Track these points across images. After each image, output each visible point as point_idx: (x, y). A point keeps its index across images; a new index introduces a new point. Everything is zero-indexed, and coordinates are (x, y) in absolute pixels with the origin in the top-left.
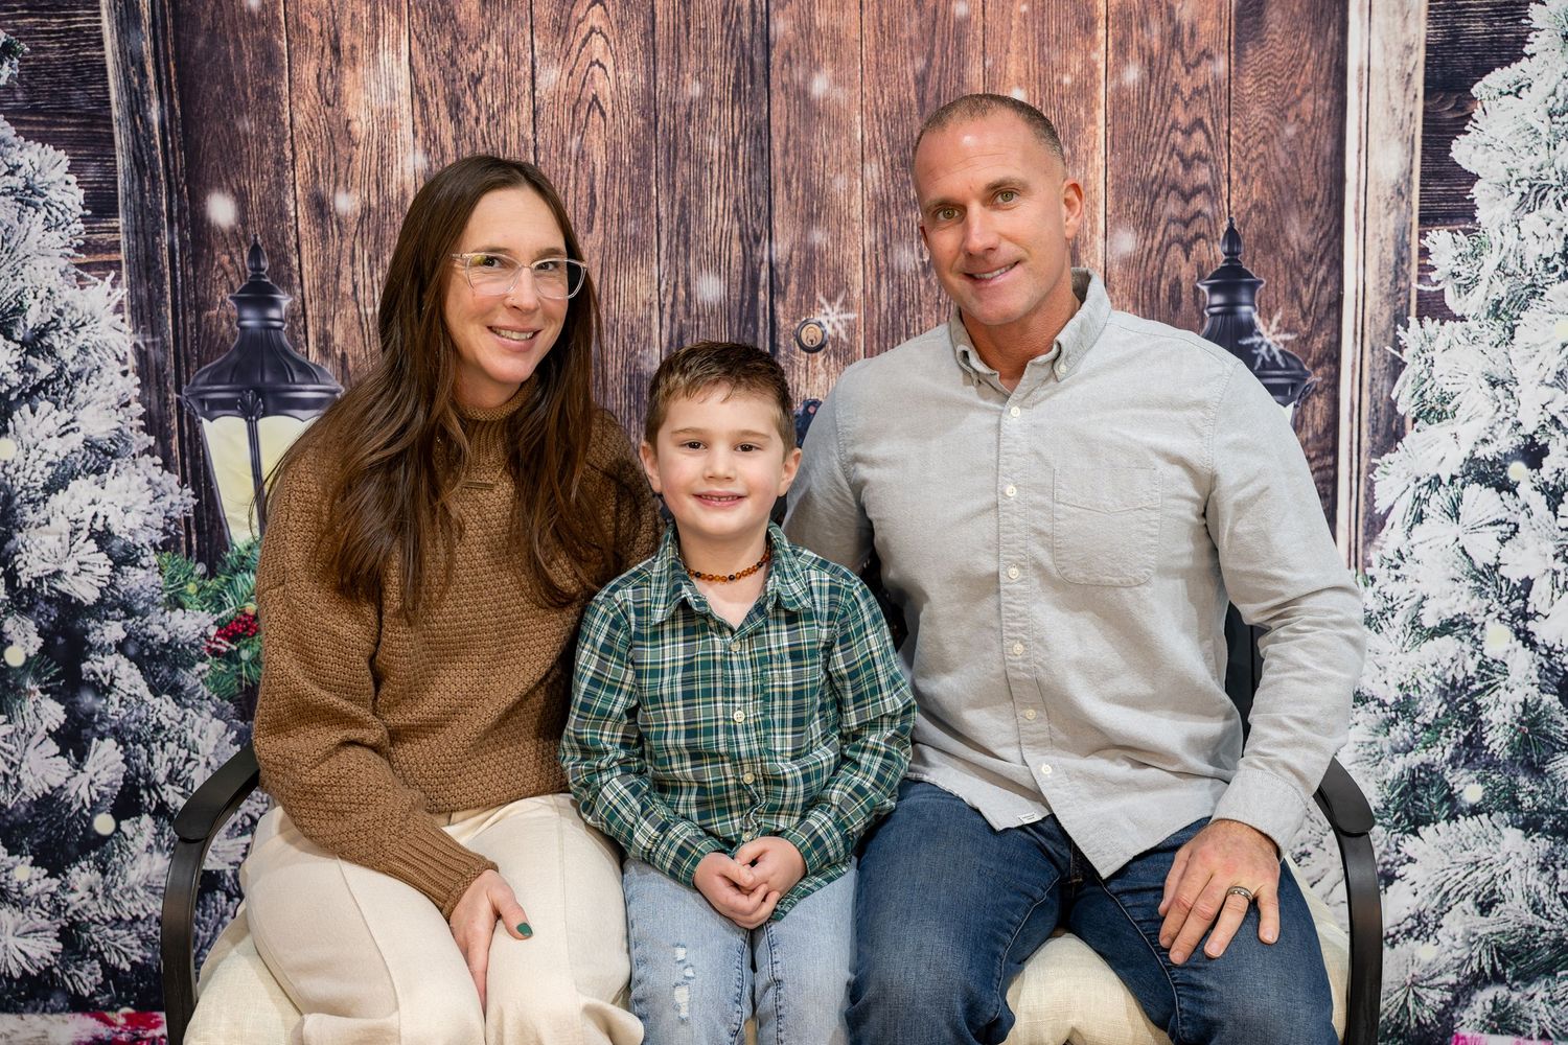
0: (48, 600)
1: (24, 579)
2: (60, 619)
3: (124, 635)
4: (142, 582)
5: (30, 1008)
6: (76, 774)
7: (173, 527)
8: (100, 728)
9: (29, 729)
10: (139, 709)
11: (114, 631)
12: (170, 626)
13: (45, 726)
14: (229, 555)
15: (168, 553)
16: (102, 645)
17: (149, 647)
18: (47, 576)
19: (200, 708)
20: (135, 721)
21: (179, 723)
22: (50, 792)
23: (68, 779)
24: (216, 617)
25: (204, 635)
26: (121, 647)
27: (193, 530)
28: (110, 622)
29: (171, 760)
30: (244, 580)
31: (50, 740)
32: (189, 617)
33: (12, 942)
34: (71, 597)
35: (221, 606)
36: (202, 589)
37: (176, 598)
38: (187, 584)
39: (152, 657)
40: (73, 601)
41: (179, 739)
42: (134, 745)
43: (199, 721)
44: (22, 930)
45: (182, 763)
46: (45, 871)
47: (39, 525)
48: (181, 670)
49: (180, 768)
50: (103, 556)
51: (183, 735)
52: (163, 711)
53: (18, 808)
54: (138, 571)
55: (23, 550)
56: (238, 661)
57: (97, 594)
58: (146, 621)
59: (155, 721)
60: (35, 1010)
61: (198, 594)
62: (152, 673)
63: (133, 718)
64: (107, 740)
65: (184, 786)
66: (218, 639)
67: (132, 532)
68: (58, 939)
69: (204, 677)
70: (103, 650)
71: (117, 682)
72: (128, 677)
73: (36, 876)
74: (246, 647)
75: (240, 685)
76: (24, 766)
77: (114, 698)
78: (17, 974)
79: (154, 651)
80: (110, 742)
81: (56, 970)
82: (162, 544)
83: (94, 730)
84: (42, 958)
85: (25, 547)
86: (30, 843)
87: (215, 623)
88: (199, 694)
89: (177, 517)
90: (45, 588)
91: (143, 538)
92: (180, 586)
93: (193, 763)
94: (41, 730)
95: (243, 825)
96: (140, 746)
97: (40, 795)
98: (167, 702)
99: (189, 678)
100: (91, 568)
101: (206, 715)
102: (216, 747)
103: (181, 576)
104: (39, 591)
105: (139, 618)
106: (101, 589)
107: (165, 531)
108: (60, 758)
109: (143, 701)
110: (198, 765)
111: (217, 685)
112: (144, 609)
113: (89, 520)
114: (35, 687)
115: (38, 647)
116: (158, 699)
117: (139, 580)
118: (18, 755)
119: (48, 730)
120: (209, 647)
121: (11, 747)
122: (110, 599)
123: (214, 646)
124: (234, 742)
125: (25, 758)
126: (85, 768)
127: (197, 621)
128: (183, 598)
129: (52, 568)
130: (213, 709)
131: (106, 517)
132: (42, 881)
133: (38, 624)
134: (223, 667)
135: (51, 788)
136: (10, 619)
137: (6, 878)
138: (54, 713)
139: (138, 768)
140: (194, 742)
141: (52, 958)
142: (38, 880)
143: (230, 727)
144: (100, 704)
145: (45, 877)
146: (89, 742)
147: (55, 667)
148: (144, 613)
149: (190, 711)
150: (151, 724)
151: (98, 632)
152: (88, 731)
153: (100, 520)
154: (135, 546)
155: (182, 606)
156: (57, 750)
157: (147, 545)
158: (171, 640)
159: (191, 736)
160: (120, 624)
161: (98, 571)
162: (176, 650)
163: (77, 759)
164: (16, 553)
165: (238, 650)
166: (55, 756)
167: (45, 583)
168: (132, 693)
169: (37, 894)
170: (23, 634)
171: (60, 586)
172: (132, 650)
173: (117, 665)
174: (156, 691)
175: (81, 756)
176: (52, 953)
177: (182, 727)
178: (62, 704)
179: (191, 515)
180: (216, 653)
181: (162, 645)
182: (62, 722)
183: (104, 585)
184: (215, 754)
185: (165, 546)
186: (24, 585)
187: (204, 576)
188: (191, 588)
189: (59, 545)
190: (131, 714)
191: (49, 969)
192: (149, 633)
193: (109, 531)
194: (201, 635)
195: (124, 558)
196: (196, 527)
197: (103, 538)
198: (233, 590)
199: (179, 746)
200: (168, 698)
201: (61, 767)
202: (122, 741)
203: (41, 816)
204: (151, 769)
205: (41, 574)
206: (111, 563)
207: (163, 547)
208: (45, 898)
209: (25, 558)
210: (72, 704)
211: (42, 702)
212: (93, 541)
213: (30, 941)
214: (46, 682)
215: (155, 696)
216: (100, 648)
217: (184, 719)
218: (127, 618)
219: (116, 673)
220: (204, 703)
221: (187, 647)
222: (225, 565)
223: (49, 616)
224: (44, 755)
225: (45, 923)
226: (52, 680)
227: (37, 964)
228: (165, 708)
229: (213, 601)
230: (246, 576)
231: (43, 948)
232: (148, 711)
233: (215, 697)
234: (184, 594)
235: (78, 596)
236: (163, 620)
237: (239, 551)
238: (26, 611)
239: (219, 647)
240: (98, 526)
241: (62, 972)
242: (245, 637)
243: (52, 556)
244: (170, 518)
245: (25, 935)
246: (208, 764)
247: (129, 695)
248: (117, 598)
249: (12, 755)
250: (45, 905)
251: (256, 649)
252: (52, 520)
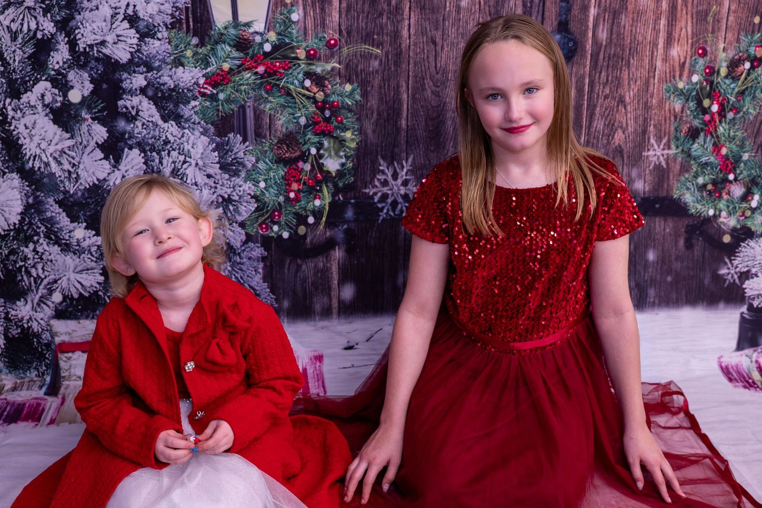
0: (97, 60)
1: (81, 46)
2: (105, 72)
3: (145, 83)
4: (157, 49)
5: (84, 316)
6: (114, 171)
7: (178, 13)
8: (130, 142)
9: (85, 143)
10: (154, 130)
11: (139, 81)
12: (175, 77)
13: (94, 141)
14: (212, 33)
15: (174, 30)
16: (131, 89)
17: (162, 91)
18: (96, 44)
19: (193, 129)
20: (152, 138)
21: (180, 139)
22: (97, 183)
23: (109, 174)
24: (204, 71)
25: (197, 83)
26: (143, 91)
27: (190, 15)
28: (136, 75)
29: (174, 162)
30: (222, 49)
31: (97, 149)
32: (187, 72)
33: (73, 276)
34: (111, 58)
35: (207, 64)
36: (195, 54)
37: (179, 60)
38: (186, 50)
39: (163, 97)
40: (113, 61)
41: (180, 148)
42: (151, 153)
43: (192, 137)
44: (79, 269)
45: (180, 164)
46: (94, 232)
47: (92, 10)
48: (181, 106)
49: (180, 167)
50: (133, 31)
51: (182, 146)
52: (170, 132)
53: (77, 193)
54: (155, 41)
55: (81, 26)
56: (217, 100)
57: (129, 56)
58: (159, 74)
59: (164, 138)
60: (87, 317)
61: (193, 57)
62: (163, 108)
63: (150, 136)
64: (134, 150)
65: (182, 179)
66: (205, 86)
67: (152, 16)
68: (101, 274)
69: (195, 110)
70: (132, 93)
71: (141, 113)
72: (148, 110)
73: (88, 235)
74: (222, 91)
75: (218, 115)
76: (81, 166)
77: (139, 124)
78: (76, 296)
79: (165, 93)
80: (136, 151)
81: (100, 293)
82: (171, 24)
83: (126, 143)
84: (92, 286)
85: (82, 24)
86: (84, 215)
87: (203, 76)
88: (193, 120)
89: (181, 6)
90: (95, 52)
91: (158, 20)
92: (182, 52)
93: (188, 164)
94: (92, 144)
95: (217, 202)
96: (154, 154)
97: (91, 184)
98: (172, 126)
99: (186, 111)
100: (125, 39)
101: (197, 133)
102: (202, 153)
103: (183, 46)
104: (91, 53)
105: (155, 72)
106: (131, 53)
107: (173, 16)
108: (104, 161)
109: (157, 125)
110: (190, 165)
111: (204, 115)
112: (159, 66)
113: (124, 7)
114: (88, 116)
115: (90, 90)
116: (166, 124)
117: (156, 47)
118: (77, 159)
119: (97, 143)
120: (199, 91)
121: (73, 154)
122: (137, 60)
123: (202, 90)
124: (214, 150)
125: (82, 161)
126: (120, 167)
127: (192, 74)
128: (183, 60)
129: (100, 38)
130: (201, 130)
131: (135, 6)
132: (92, 238)
133: (90, 75)
134: (208, 103)
135: (98, 180)
136: (72, 72)
137: (69, 236)
138: (100, 132)
139: (153, 168)
140: (189, 151)
141: (98, 286)
142: (89, 237)
143: (212, 141)
144: (129, 128)
145: (94, 236)
146: (123, 151)
147: (101, 103)
148: (159, 69)
149: (186, 131)
150: (162, 139)
151: (128, 81)
152: (122, 144)
153: (131, 8)
154: (154, 25)
155: (183, 65)
156: (102, 156)
157: (161, 24)
158: (175, 86)
159: (187, 147)
160: (143, 76)
161: (129, 41)
162: (178, 93)
163: (115, 162)
164: (77, 29)
165: (217, 93)
166: (101, 160)
167: (95, 49)
168: (150, 120)
169: (89, 246)
170: (80, 82)
171: (104, 51)
172: (150, 93)
173: (141, 102)
174: (165, 119)
175: (118, 160)
176: (98, 283)
177: (181, 141)
178: (105, 127)
179: (189, 5)
180: (204, 95)
181: (170, 89)
182: (106, 138)
183: (134, 50)
184: (202, 158)
185: (173, 26)
186: (82, 50)
187: (197, 46)
188: (189, 53)
189: (104, 24)
190: (149, 133)
191: (96, 292)
192: (161, 82)
193: (136, 15)
194: (194, 84)
195: (147, 33)
196: (193, 14)
197: (133, 20)
198: (215, 54)
199: (179, 153)
200: (173, 123)
201: (105, 166)
202: (143, 151)
203: (91, 198)
204: (161, 168)
205: (93, 42)
206: (138, 36)
207: (172, 26)
208: (94, 249)
209: (82, 32)
210: (112, 127)
211: (93, 126)
212: (126, 21)
213: (84, 276)
214: (95, 113)
215: (165, 122)
216: (130, 91)
217: (183, 136)
218: (148, 72)
219: (140, 107)
220: (196, 126)
221: (186, 91)
222: (210, 39)
223: (98, 70)
224: (94, 159)
225: (93, 264)
226: (99, 111)
227: (88, 289)
228: (171, 129)
229: (203, 61)
230: (223, 46)
231: (92, 280)
232: (160, 131)
233: (202, 122)
234: (184, 57)
235: (116, 57)
236: (171, 73)
237: (219, 30)
238: (82, 67)
239: (206, 91)
240: (130, 11)
241: (105, 294)
242: (222, 85)
243: (100, 31)
244: (177, 7)
245: (81, 272)
246: (197, 164)
247: (148, 121)
248: (141, 59)
249: (74, 159)
250: (94, 253)
251: (228, 93)
252: (100, 7)
